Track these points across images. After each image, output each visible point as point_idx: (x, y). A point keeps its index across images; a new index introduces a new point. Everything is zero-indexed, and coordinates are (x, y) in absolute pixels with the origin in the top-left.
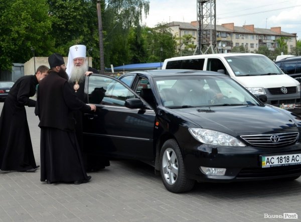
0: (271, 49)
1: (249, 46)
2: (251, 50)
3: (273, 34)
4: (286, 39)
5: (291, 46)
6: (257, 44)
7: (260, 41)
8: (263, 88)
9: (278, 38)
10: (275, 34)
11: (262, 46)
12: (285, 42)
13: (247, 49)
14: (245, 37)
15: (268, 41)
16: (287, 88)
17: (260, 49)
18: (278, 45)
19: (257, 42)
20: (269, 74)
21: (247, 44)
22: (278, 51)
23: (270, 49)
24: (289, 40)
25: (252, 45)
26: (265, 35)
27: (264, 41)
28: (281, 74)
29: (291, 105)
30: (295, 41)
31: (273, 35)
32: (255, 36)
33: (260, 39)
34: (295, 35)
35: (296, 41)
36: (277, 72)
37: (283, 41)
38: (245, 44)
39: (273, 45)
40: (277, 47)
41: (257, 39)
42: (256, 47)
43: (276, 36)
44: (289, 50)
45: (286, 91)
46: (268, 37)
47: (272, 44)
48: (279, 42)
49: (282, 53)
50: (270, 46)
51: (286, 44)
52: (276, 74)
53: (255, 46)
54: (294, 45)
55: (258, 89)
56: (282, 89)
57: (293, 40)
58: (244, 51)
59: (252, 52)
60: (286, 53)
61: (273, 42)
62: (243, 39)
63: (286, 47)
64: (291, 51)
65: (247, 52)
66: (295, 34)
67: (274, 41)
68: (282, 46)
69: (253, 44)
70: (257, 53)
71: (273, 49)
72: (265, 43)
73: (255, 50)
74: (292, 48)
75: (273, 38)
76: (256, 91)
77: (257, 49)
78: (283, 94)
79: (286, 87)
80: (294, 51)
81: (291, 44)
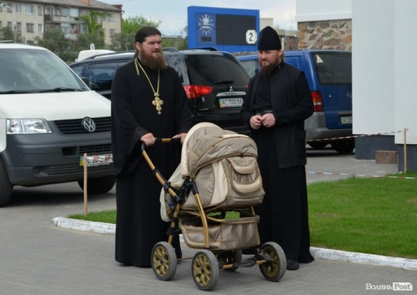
0: (70, 36)
1: (24, 28)
2: (29, 36)
3: (74, 4)
4: (101, 15)
5: (112, 30)
6: (40, 25)
7: (47, 18)
8: (44, 121)
9: (85, 14)
10: (78, 4)
11: (51, 30)
12: (99, 22)
13: (20, 35)
14: (13, 9)
15: (63, 19)
16: (95, 120)
17: (46, 35)
18: (85, 29)
19: (41, 20)
20: (58, 90)
21: (19, 24)
22: (84, 41)
23: (67, 36)
24: (107, 18)
25: (30, 27)
26: (56, 6)
27: (55, 19)
28: (84, 90)
29: (104, 157)
30: (120, 20)
31: (73, 7)
32: (36, 7)
33: (46, 13)
34: (118, 9)
35: (122, 20)
36: (76, 85)
37: (94, 21)
38: (14, 23)
39: (75, 28)
40: (82, 32)
41: (40, 15)
42: (39, 32)
43: (81, 8)
44: (108, 41)
45: (92, 126)
46: (64, 11)
47: (73, 25)
48: (87, 22)
49: (92, 45)
50: (69, 30)
51: (101, 26)
52: (72, 90)
53: (36, 28)
54: (118, 30)
55: (34, 123)
56: (85, 123)
57: (116, 17)
58: (13, 39)
59: (30, 43)
60: (100, 45)
61: (73, 21)
62: (10, 11)
63: (102, 34)
64: (112, 41)
65: (19, 41)
66: (120, 7)
67: (76, 19)
68: (93, 30)
69: (32, 25)
70: (40, 44)
71: (73, 37)
72: (58, 24)
73: (37, 38)
74: (113, 36)
75: (74, 13)
76: (29, 126)
77: (41, 37)
78: (87, 132)
79: (93, 119)
80: (118, 43)
81: (110, 26)
